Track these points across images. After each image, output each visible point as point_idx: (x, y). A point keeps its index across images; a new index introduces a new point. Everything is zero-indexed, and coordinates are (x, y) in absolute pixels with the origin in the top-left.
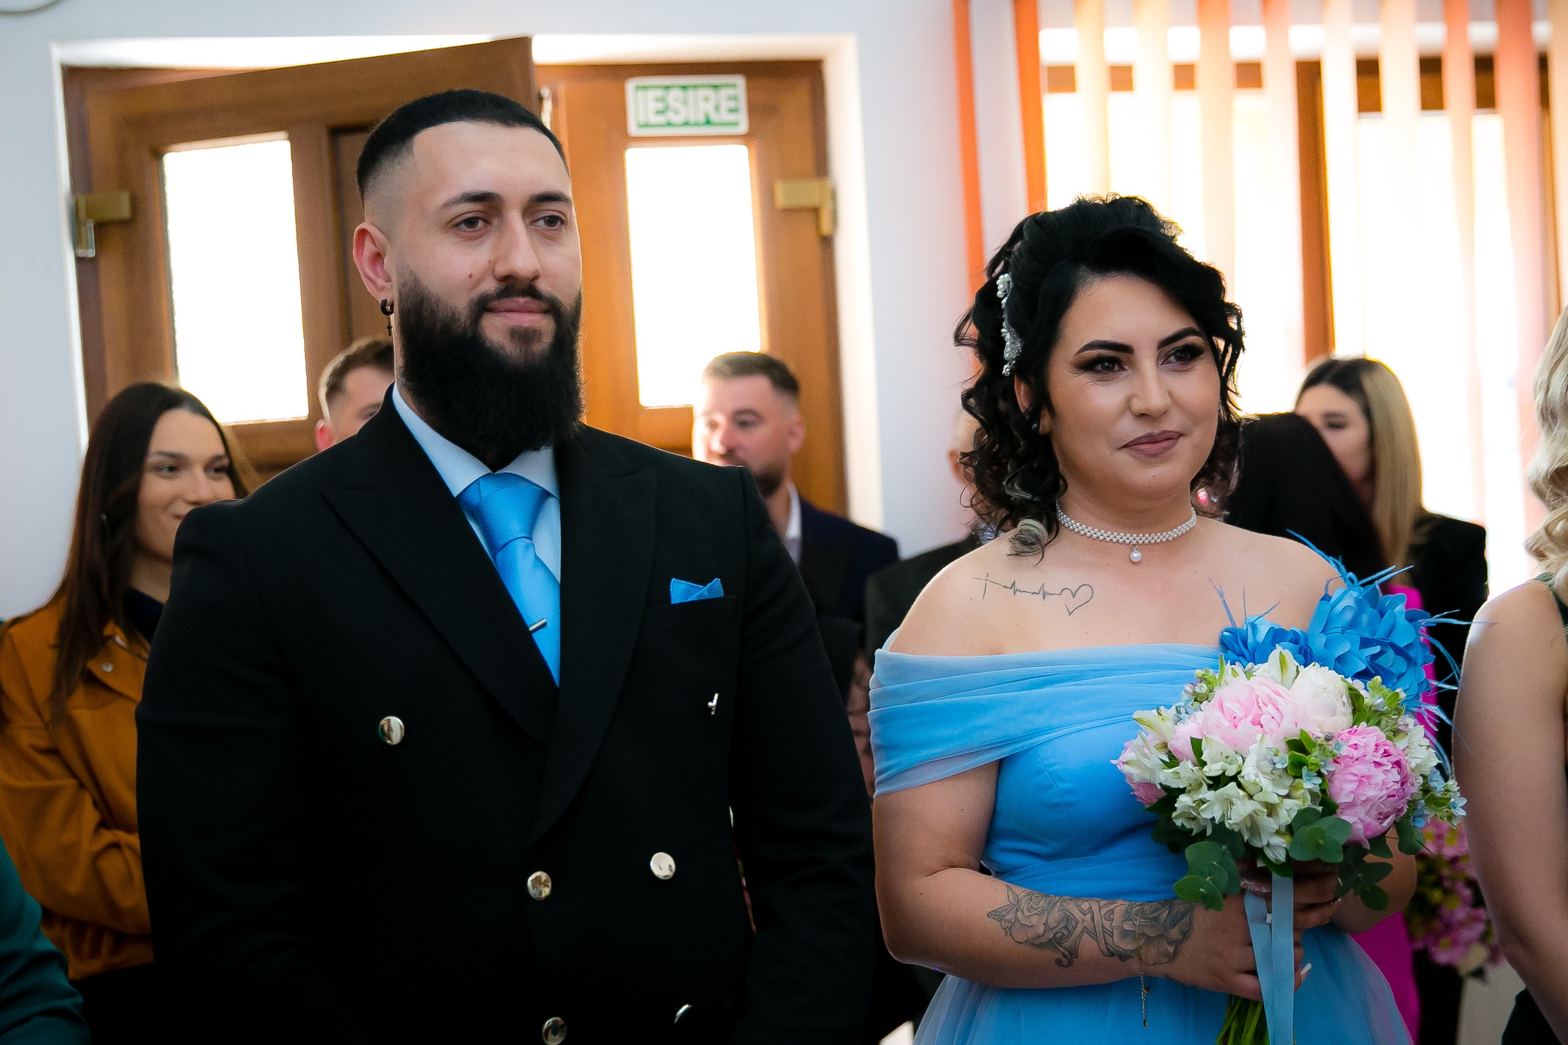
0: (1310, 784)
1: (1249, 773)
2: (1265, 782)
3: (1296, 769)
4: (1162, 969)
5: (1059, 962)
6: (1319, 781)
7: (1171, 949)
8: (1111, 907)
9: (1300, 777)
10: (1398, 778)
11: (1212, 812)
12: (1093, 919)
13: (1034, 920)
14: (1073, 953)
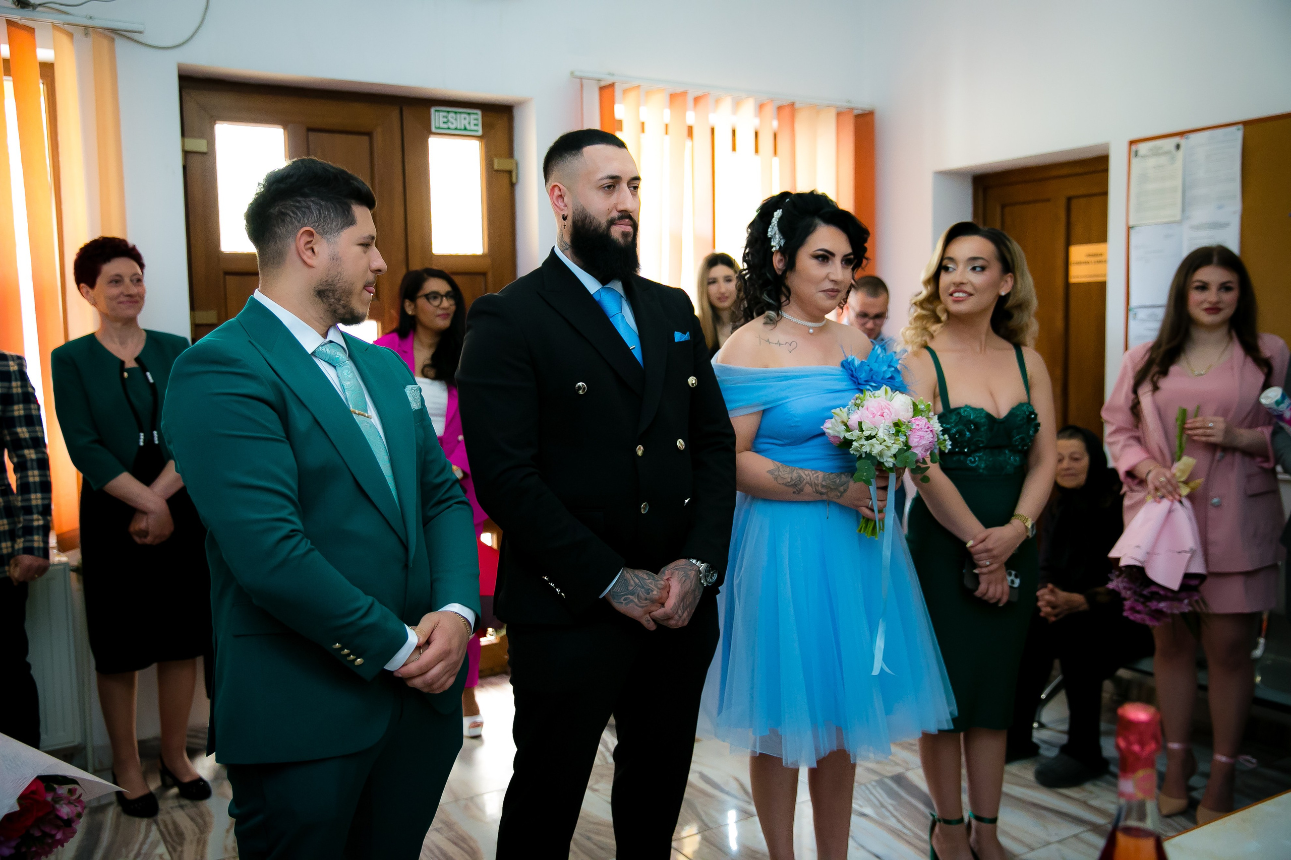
0: (902, 439)
1: (881, 434)
2: (886, 438)
3: (898, 433)
4: (834, 500)
5: (794, 492)
6: (905, 438)
7: (839, 494)
8: (817, 475)
9: (898, 436)
10: (932, 436)
11: (866, 449)
12: (810, 479)
13: (786, 476)
14: (801, 490)
